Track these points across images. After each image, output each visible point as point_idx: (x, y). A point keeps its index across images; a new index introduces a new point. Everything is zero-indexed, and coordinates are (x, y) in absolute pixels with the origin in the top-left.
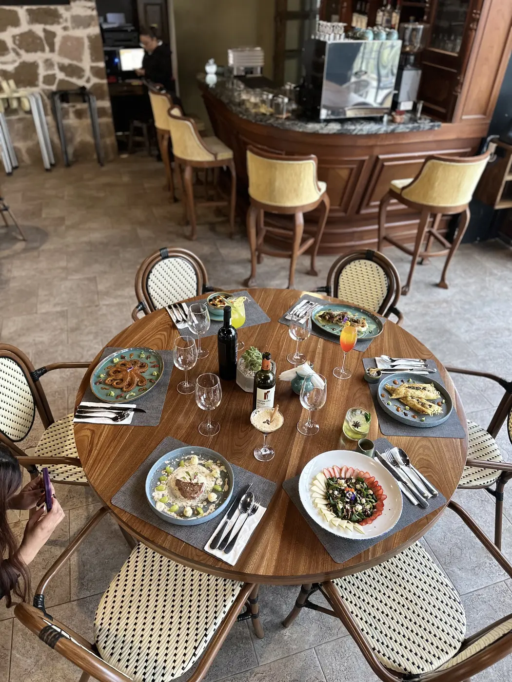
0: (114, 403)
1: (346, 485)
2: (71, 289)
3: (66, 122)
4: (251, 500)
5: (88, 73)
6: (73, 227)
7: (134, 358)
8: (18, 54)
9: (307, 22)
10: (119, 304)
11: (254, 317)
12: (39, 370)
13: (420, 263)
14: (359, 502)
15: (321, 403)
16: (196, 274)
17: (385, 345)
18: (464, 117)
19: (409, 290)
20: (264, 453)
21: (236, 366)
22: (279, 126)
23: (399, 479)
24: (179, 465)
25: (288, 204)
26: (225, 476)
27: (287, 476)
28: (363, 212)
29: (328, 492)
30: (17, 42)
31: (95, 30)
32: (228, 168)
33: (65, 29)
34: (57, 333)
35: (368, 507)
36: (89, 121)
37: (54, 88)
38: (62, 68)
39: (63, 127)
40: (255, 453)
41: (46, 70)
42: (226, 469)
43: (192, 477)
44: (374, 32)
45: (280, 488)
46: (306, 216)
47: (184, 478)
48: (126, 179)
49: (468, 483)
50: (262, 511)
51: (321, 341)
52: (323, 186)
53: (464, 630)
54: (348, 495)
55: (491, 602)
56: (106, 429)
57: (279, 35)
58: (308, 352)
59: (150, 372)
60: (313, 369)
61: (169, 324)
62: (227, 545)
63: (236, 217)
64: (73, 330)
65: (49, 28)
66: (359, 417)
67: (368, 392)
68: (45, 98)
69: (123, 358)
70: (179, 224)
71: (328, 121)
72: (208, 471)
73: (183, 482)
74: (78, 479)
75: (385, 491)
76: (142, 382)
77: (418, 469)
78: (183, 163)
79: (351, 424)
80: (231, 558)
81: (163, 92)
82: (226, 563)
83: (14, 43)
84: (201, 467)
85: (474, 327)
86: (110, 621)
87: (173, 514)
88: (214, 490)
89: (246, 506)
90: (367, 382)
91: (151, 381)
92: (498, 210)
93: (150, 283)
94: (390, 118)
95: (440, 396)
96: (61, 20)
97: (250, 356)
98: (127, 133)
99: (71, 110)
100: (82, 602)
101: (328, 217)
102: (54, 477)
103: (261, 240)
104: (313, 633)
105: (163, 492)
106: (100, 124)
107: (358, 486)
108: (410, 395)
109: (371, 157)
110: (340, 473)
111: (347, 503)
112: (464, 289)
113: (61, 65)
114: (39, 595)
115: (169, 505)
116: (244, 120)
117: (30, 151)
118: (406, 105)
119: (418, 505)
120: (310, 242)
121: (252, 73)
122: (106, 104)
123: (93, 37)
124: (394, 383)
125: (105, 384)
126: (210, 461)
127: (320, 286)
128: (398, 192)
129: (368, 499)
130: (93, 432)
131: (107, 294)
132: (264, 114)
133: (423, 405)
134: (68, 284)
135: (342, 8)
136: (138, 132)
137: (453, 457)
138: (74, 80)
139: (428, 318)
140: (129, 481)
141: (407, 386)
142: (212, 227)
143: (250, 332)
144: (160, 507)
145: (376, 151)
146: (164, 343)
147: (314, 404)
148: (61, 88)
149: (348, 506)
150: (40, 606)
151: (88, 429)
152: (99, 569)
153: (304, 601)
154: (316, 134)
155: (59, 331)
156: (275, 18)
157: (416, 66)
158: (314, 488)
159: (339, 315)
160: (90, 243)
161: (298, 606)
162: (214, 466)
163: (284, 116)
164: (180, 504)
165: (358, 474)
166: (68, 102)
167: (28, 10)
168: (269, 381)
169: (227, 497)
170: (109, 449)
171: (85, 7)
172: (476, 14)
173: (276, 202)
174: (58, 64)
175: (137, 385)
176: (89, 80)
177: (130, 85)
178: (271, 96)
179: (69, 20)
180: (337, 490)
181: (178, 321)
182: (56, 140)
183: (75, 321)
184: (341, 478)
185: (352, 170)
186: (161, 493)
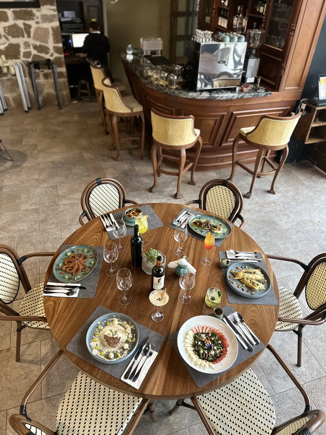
0: (67, 283)
1: (205, 338)
2: (41, 194)
3: (37, 81)
4: (148, 349)
5: (52, 51)
6: (42, 151)
7: (80, 252)
8: (7, 39)
9: (191, 18)
10: (71, 204)
11: (154, 223)
12: (22, 258)
13: (259, 177)
14: (213, 349)
15: (192, 285)
16: (119, 193)
17: (232, 243)
18: (286, 88)
19: (251, 195)
20: (157, 316)
21: (141, 258)
22: (171, 93)
23: (237, 332)
24: (106, 325)
25: (176, 144)
26: (134, 331)
27: (171, 331)
28: (223, 145)
29: (195, 342)
30: (7, 31)
31: (56, 24)
32: (140, 117)
33: (37, 23)
34: (32, 223)
35: (218, 352)
36: (52, 80)
37: (30, 60)
38: (35, 47)
39: (35, 84)
40: (152, 317)
41: (25, 49)
42: (134, 327)
43: (114, 334)
44: (230, 37)
45: (167, 339)
46: (187, 150)
47: (109, 334)
48: (76, 118)
49: (280, 328)
50: (155, 354)
51: (194, 239)
52: (198, 132)
53: (274, 422)
54: (206, 345)
55: (294, 399)
56: (62, 300)
57: (173, 26)
58: (186, 247)
59: (90, 262)
60: (188, 261)
61: (101, 228)
62: (134, 377)
63: (145, 145)
64: (42, 221)
65: (27, 22)
66: (215, 294)
67: (221, 274)
68: (25, 66)
69: (73, 252)
70: (110, 150)
71: (202, 91)
72: (124, 329)
73: (109, 337)
74: (46, 327)
75: (228, 341)
76: (84, 269)
77: (248, 326)
78: (112, 114)
79: (210, 298)
80: (136, 385)
81: (99, 66)
82: (134, 388)
83: (5, 32)
84: (119, 326)
85: (291, 220)
86: (65, 418)
87: (102, 357)
88: (127, 342)
89: (146, 352)
90: (220, 267)
91: (90, 268)
92: (307, 144)
93: (90, 199)
94: (240, 88)
95: (263, 278)
96: (35, 18)
97: (150, 254)
98: (76, 86)
99: (41, 74)
100: (48, 399)
101: (202, 148)
102: (32, 325)
103: (160, 163)
104: (187, 418)
105: (96, 343)
106: (59, 82)
107: (213, 339)
108: (246, 277)
109: (228, 113)
110: (202, 330)
111: (206, 349)
112: (285, 194)
113: (34, 45)
114: (23, 406)
115: (100, 351)
116: (150, 88)
117: (15, 99)
118: (250, 80)
119: (248, 349)
120: (191, 165)
121: (155, 54)
122: (63, 70)
123: (55, 28)
124: (237, 268)
125: (62, 270)
126: (125, 322)
127: (195, 199)
128: (245, 136)
129: (218, 347)
130: (55, 302)
131: (64, 197)
132: (162, 86)
133: (253, 284)
134: (39, 190)
135: (212, 13)
136: (84, 87)
137: (270, 318)
138: (43, 55)
139: (262, 214)
140: (76, 335)
141: (244, 271)
142: (130, 151)
143: (151, 233)
144: (95, 353)
145: (231, 110)
146: (98, 241)
147: (188, 287)
148: (34, 60)
149: (206, 352)
150: (24, 413)
151: (52, 300)
152: (59, 378)
153: (181, 402)
154: (194, 99)
155: (34, 222)
156: (171, 15)
157: (256, 56)
158: (187, 341)
159: (205, 223)
160: (53, 162)
161: (178, 405)
162: (127, 326)
163: (174, 87)
164: (106, 351)
165: (213, 330)
166: (39, 69)
167: (13, 11)
168: (161, 272)
169: (135, 346)
170: (64, 314)
171: (50, 9)
172: (293, 26)
173: (169, 143)
174: (33, 45)
175: (82, 271)
176: (52, 55)
177: (78, 57)
178: (166, 75)
179: (40, 17)
180: (200, 341)
181: (107, 226)
182: (32, 93)
183: (44, 215)
184: (203, 333)
185: (216, 120)
186: (95, 343)
